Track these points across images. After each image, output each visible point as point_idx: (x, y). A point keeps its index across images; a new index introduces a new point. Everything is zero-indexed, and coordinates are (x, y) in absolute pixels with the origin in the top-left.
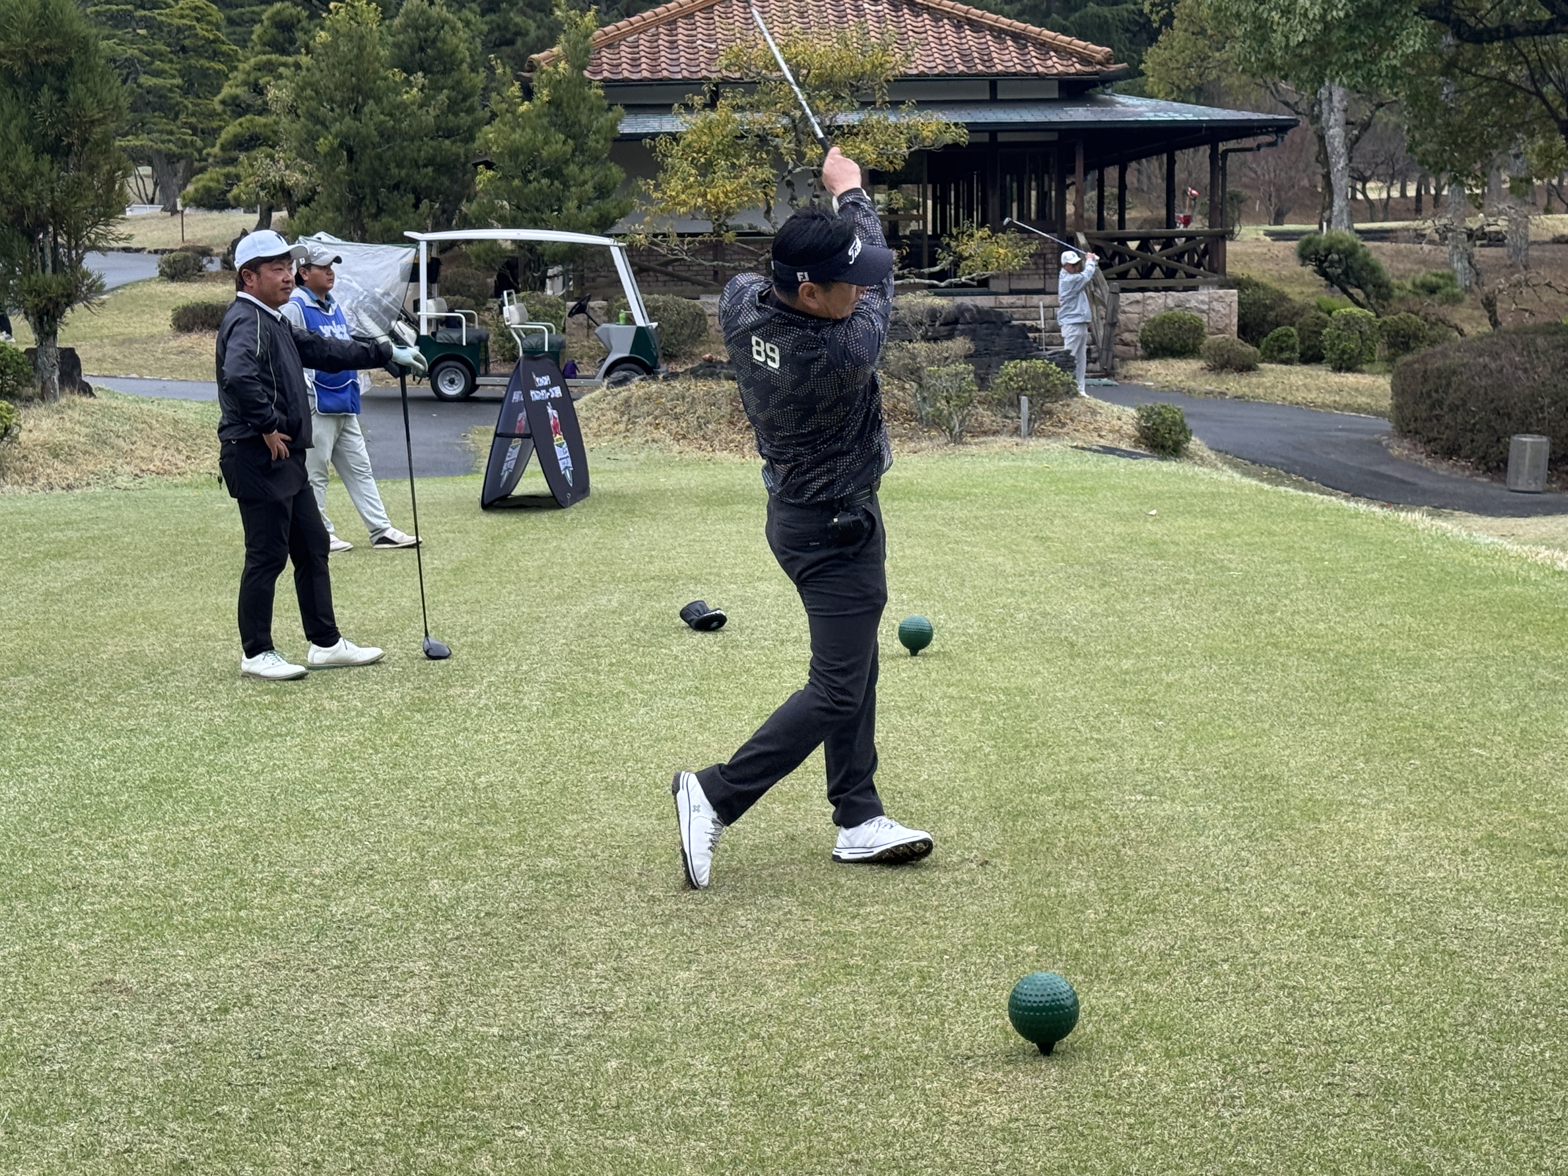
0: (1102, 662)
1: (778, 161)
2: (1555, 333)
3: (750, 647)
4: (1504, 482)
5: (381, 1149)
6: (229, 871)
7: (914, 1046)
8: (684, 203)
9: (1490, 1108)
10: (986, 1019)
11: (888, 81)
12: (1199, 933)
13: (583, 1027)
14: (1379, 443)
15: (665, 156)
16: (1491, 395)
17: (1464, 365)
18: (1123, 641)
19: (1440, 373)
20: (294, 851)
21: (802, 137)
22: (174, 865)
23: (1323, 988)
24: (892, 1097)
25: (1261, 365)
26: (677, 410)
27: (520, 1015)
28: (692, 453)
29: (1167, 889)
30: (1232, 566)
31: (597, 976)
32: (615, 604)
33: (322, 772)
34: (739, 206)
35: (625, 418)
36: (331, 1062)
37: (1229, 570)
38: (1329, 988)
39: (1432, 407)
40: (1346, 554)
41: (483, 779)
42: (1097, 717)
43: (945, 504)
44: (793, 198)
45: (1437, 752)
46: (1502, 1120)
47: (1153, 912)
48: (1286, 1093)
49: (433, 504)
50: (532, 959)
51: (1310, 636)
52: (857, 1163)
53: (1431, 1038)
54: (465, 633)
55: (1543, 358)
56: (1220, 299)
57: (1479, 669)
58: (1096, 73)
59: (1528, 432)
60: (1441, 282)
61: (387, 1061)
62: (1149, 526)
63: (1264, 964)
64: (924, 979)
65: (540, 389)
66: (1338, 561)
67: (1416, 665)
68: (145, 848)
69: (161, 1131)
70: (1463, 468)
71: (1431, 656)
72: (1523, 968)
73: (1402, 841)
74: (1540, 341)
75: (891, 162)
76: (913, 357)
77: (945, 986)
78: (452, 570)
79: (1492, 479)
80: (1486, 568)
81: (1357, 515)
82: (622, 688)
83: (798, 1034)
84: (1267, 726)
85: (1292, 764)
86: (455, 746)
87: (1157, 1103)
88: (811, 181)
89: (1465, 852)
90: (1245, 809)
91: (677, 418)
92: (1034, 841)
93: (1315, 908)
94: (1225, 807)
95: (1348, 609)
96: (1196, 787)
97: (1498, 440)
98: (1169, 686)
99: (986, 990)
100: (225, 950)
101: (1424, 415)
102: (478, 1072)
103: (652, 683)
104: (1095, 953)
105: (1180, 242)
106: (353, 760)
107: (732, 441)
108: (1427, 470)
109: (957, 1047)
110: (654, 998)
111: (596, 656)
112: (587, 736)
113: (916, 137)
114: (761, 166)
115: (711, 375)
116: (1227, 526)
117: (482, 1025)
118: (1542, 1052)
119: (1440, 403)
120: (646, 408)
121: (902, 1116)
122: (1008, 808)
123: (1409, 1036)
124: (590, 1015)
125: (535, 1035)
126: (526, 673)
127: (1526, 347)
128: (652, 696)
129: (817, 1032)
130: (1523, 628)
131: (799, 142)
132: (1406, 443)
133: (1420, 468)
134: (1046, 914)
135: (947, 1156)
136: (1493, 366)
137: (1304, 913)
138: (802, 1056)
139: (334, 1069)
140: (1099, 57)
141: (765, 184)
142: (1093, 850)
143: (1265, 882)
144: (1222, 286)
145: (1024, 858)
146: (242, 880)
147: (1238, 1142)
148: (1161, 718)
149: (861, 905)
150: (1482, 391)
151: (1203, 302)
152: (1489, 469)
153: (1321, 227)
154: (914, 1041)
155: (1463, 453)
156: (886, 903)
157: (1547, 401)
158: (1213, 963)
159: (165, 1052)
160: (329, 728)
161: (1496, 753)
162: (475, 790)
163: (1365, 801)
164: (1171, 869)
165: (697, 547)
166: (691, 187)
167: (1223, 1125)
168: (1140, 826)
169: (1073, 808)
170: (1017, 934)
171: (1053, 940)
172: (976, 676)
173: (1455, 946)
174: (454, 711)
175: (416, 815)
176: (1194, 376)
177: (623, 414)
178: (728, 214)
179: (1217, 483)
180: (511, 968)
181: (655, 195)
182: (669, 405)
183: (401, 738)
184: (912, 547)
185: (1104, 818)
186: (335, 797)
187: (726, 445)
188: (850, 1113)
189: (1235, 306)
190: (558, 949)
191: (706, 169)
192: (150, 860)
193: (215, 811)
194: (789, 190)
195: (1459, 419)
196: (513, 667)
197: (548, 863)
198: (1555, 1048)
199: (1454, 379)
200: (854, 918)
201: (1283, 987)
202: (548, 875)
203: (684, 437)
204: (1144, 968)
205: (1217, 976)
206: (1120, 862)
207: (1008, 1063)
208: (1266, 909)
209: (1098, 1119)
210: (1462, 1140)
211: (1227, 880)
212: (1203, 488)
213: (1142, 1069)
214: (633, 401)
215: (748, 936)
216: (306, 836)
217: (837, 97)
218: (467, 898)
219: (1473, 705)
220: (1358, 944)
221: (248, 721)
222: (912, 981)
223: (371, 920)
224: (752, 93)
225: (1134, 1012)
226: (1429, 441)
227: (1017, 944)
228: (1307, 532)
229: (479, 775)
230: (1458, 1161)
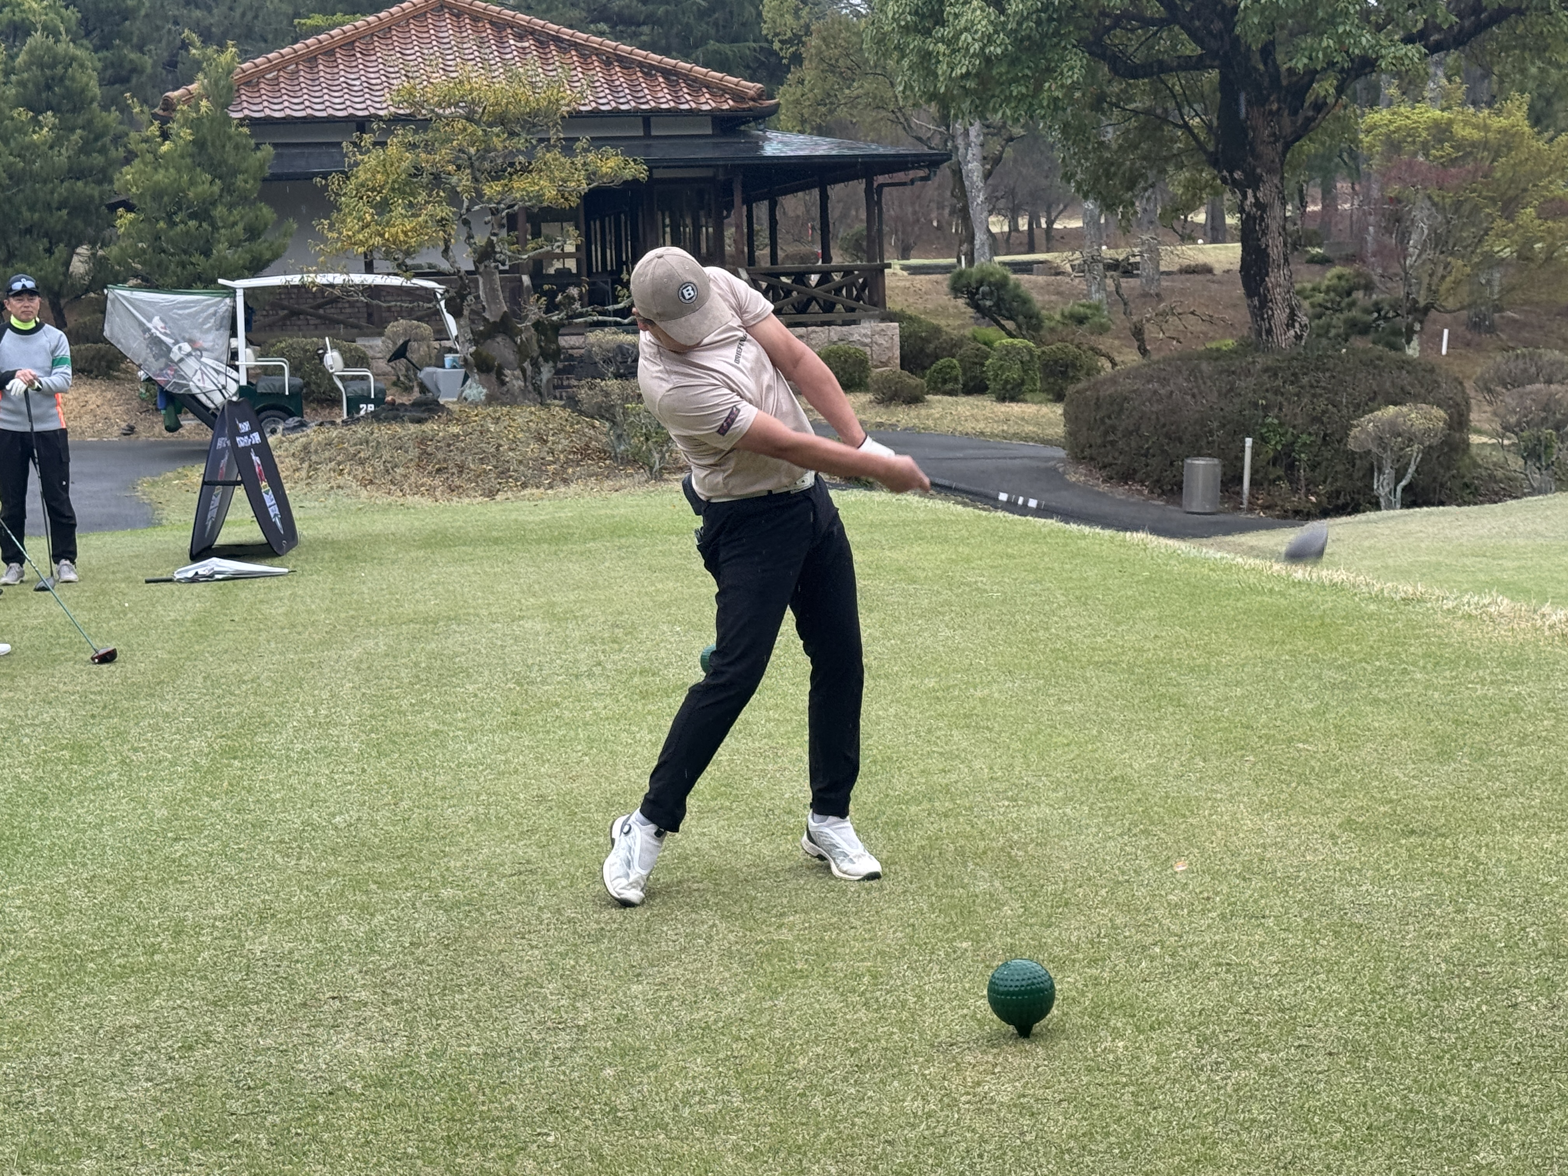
0: (907, 682)
1: (454, 198)
2: (1217, 359)
3: (544, 682)
4: (1181, 505)
5: (419, 1163)
6: (121, 920)
7: (896, 1037)
8: (362, 243)
9: (1453, 1057)
10: (953, 1009)
11: (563, 117)
12: (1118, 922)
13: (564, 1040)
14: (1055, 470)
15: (337, 194)
16: (1162, 420)
17: (1134, 391)
18: (916, 662)
19: (1112, 400)
20: (176, 896)
21: (478, 174)
22: (60, 915)
23: (1256, 963)
24: (896, 1083)
25: (929, 397)
26: (362, 455)
27: (494, 1034)
28: (383, 499)
29: (1070, 884)
30: (988, 588)
31: (552, 994)
32: (383, 648)
33: (168, 821)
34: (421, 245)
35: (306, 465)
36: (326, 1087)
37: (985, 591)
38: (1261, 962)
39: (1106, 433)
40: (1092, 573)
41: (338, 819)
42: (929, 731)
43: (674, 539)
44: (470, 237)
45: (1266, 748)
46: (1469, 1066)
47: (1066, 904)
48: (1264, 1056)
49: (137, 556)
50: (479, 982)
51: (1093, 649)
52: (890, 1143)
53: (1373, 1000)
54: (244, 682)
55: (1209, 383)
56: (882, 333)
57: (1270, 673)
58: (750, 109)
59: (1199, 455)
60: (1089, 312)
61: (383, 1084)
62: (888, 553)
63: (1191, 946)
64: (875, 977)
65: (243, 435)
66: (1086, 579)
67: (1209, 672)
68: (18, 902)
69: (186, 1161)
70: (1140, 492)
71: (1218, 663)
72: (1429, 936)
73: (1270, 829)
74: (1205, 366)
75: (566, 199)
76: (607, 394)
77: (899, 983)
78: (194, 621)
79: (1167, 502)
80: (1229, 582)
81: (1084, 537)
82: (436, 726)
83: (777, 1033)
84: (1095, 732)
85: (1136, 766)
86: (293, 788)
87: (1148, 1073)
88: (487, 219)
89: (1332, 836)
90: (1110, 808)
91: (362, 463)
92: (923, 847)
93: (1217, 894)
94: (1091, 808)
95: (1119, 624)
96: (1054, 790)
97: (1172, 464)
98: (983, 701)
99: (939, 985)
100: (157, 993)
101: (1099, 441)
102: (480, 1088)
103: (464, 721)
104: (1028, 944)
105: (837, 277)
106: (192, 807)
107: (422, 485)
108: (1103, 495)
109: (937, 1036)
110: (618, 1010)
111: (391, 697)
112: (425, 774)
113: (594, 174)
114: (440, 203)
115: (395, 418)
116: (964, 550)
117: (459, 1046)
118: (1479, 1007)
119: (1114, 429)
120: (327, 454)
121: (914, 1099)
122: (884, 818)
123: (1352, 1000)
124: (564, 1029)
125: (519, 1050)
126: (327, 716)
127: (1192, 372)
128: (473, 731)
129: (795, 1031)
130: (1291, 632)
131: (476, 180)
132: (1082, 469)
133: (1099, 493)
134: (966, 912)
135: (973, 1131)
136: (1162, 392)
137: (1208, 899)
138: (790, 1053)
139: (331, 1094)
140: (751, 92)
141: (442, 223)
142: (984, 853)
143: (1159, 873)
144: (883, 320)
145: (922, 863)
146: (138, 927)
147: (1239, 1101)
148: (990, 730)
149: (783, 915)
150: (1154, 417)
151: (865, 335)
152: (1163, 493)
153: (959, 261)
154: (893, 1033)
155: (1138, 476)
156: (806, 912)
157: (1216, 424)
158: (1144, 948)
159: (147, 1090)
160: (150, 778)
161: (1322, 748)
162: (336, 828)
163: (1219, 796)
164: (1067, 866)
165: (440, 589)
166: (368, 226)
167: (1219, 1088)
168: (1018, 829)
169: (946, 816)
170: (947, 932)
171: (983, 935)
172: (789, 698)
173: (1359, 919)
174: (272, 757)
175: (288, 856)
176: (863, 408)
177: (302, 461)
178: (408, 254)
179: (935, 511)
180: (461, 992)
181: (330, 235)
182: (352, 450)
183: (230, 784)
184: (661, 581)
185: (980, 823)
186: (194, 844)
187: (417, 489)
188: (862, 1100)
189: (897, 339)
190: (503, 971)
191: (383, 207)
192: (29, 913)
193: (74, 864)
194: (465, 230)
195: (1133, 444)
196: (311, 712)
197: (446, 893)
198: (1487, 1003)
199: (1126, 405)
200: (780, 926)
201: (1220, 965)
202: (457, 904)
203: (371, 482)
204: (1081, 956)
205: (1152, 959)
206: (1013, 862)
207: (993, 1046)
208: (1170, 897)
209: (1100, 1089)
210: (1442, 1085)
211: (1123, 873)
212: (922, 516)
213: (1121, 1044)
214: (312, 448)
215: (684, 949)
216: (182, 882)
217: (512, 134)
218: (383, 930)
219: (1278, 705)
220: (1270, 922)
221: (57, 777)
222: (865, 980)
223: (296, 956)
224: (425, 130)
225: (1090, 996)
226: (1105, 467)
227: (951, 941)
228: (1044, 554)
229: (334, 815)
230: (1445, 1105)
